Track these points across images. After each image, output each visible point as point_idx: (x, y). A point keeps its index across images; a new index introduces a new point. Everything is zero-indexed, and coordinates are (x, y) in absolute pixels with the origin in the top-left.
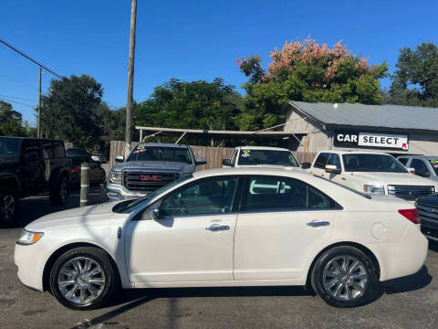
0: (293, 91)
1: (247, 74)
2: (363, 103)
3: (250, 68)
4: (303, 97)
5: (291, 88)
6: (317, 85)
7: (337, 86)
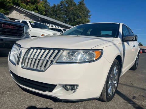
6: (23, 2)
7: (31, 5)
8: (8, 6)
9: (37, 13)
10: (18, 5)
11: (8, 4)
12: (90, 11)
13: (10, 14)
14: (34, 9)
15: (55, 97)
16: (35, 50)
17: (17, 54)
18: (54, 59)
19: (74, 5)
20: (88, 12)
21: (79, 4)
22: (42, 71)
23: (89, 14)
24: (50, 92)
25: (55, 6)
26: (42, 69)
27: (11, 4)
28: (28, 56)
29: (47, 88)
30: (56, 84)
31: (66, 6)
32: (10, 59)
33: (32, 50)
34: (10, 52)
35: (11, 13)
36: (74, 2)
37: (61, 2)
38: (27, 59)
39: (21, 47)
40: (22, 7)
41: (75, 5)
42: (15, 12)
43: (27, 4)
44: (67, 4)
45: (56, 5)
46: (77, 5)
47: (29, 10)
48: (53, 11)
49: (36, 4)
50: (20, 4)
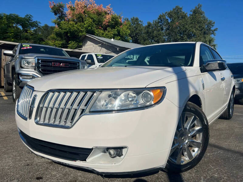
0: (90, 28)
1: (56, 14)
2: (123, 40)
3: (58, 11)
4: (95, 33)
5: (89, 26)
6: (100, 27)
7: (110, 29)
8: (81, 36)
9: (119, 39)
10: (93, 33)
11: (80, 34)
12: (214, 23)
13: (83, 47)
14: (114, 35)
15: (90, 170)
16: (57, 94)
17: (28, 102)
18: (86, 107)
19: (182, 18)
20: (210, 24)
21: (192, 13)
22: (68, 128)
23: (212, 29)
24: (83, 161)
25: (149, 25)
26: (68, 124)
27: (84, 33)
28: (46, 105)
29: (77, 154)
30: (91, 148)
31: (169, 21)
32: (17, 111)
33: (51, 94)
34: (19, 99)
35: (84, 45)
36: (184, 13)
37: (160, 16)
38: (44, 109)
39: (35, 90)
40: (97, 35)
41: (184, 17)
42: (89, 43)
43: (105, 29)
44: (170, 18)
45: (152, 23)
46: (189, 16)
47: (108, 37)
48: (148, 32)
49: (118, 27)
50: (95, 31)
